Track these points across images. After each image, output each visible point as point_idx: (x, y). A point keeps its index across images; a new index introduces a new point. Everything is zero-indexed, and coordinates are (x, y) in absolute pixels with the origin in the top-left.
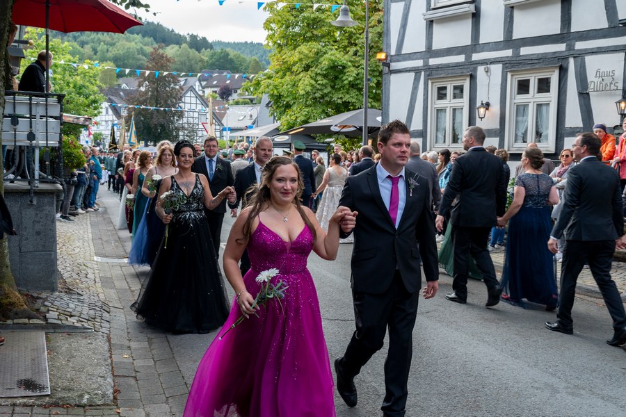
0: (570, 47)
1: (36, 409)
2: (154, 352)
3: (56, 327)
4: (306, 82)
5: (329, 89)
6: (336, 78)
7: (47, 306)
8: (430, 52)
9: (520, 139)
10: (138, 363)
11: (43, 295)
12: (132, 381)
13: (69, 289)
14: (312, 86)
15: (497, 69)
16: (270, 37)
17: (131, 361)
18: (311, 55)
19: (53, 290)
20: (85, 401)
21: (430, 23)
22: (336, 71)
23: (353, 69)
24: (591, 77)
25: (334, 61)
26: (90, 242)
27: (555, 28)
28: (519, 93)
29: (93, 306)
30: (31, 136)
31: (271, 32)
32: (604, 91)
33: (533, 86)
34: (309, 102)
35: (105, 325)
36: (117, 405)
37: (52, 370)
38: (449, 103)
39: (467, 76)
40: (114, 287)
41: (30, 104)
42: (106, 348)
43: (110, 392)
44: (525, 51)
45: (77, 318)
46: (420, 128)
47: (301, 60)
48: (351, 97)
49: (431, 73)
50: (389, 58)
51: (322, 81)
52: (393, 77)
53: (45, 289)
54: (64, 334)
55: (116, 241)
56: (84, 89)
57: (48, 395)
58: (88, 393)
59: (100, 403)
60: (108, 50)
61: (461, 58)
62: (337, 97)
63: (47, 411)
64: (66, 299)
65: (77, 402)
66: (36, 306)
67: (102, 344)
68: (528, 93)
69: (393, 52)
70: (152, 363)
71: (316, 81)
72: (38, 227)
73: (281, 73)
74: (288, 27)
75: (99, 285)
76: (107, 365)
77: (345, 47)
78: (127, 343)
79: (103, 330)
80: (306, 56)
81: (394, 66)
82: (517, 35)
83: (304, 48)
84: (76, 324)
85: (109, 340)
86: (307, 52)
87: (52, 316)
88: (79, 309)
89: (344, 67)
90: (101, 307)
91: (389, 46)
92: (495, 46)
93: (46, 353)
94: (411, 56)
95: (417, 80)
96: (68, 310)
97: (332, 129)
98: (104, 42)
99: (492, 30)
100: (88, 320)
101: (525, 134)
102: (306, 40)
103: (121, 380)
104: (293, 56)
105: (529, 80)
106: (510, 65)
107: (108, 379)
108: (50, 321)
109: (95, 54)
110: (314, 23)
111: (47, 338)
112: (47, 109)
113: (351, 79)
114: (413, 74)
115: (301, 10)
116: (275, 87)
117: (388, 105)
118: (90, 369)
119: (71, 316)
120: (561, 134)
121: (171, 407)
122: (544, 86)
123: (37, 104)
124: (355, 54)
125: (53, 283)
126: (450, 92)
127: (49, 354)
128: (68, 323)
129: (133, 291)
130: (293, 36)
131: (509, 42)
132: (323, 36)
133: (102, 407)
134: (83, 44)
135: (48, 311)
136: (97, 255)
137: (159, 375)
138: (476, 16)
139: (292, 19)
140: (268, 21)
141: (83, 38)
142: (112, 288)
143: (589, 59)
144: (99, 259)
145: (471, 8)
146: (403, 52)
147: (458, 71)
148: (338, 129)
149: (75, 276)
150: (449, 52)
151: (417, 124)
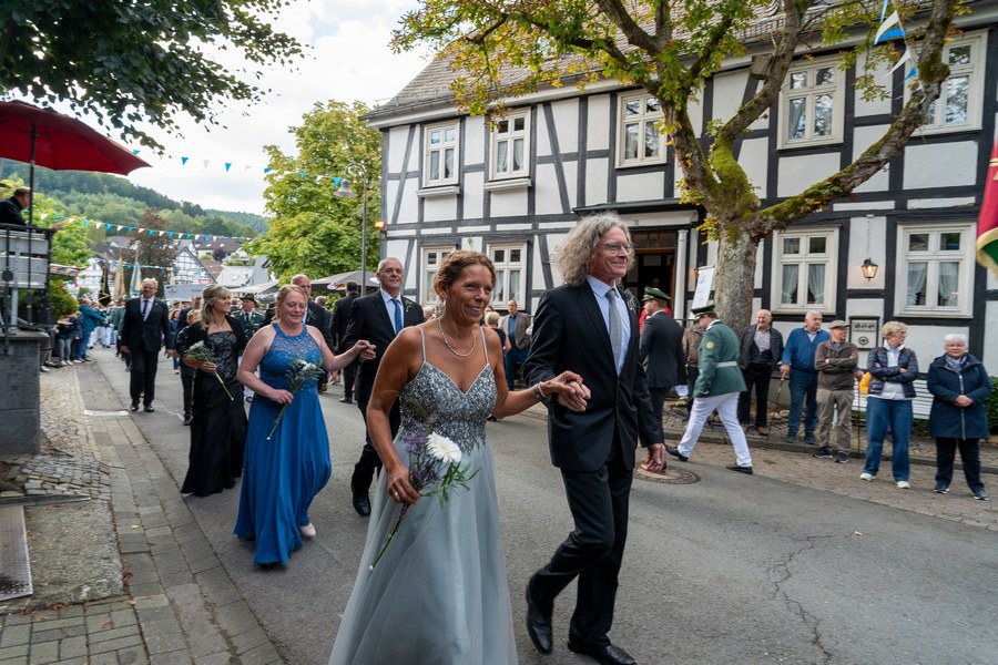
0: (535, 227)
1: (10, 619)
2: (169, 517)
3: (37, 498)
4: (305, 246)
5: (326, 253)
6: (331, 245)
7: (25, 474)
8: (422, 224)
9: (497, 299)
10: (151, 533)
11: (21, 461)
12: (145, 558)
13: (55, 450)
14: (310, 249)
15: (478, 240)
16: (269, 205)
17: (142, 531)
18: (309, 223)
19: (34, 453)
20: (84, 595)
21: (422, 200)
22: (331, 240)
23: (347, 237)
24: (551, 251)
25: (330, 230)
26: (79, 395)
27: (524, 212)
29: (87, 468)
30: (9, 276)
31: (270, 201)
33: (507, 256)
34: (307, 264)
35: (106, 489)
36: (129, 595)
37: (35, 558)
39: (453, 245)
40: (110, 443)
41: (8, 239)
42: (109, 520)
43: (118, 578)
44: (500, 227)
45: (67, 485)
46: (415, 287)
47: (299, 226)
48: (345, 261)
49: (424, 241)
50: (386, 227)
51: (319, 245)
52: (390, 244)
53: (22, 453)
54: (50, 507)
55: (109, 393)
56: (70, 243)
57: (29, 596)
58: (88, 584)
59: (105, 594)
61: (448, 230)
62: (333, 260)
63: (27, 619)
64: (51, 463)
65: (73, 600)
66: (11, 475)
67: (101, 515)
69: (389, 222)
70: (169, 531)
71: (314, 246)
72: (14, 381)
73: (279, 237)
74: (286, 197)
75: (92, 442)
76: (111, 541)
77: (340, 218)
78: (135, 510)
79: (103, 496)
80: (305, 224)
81: (391, 233)
82: (493, 214)
83: (302, 216)
84: (67, 493)
85: (111, 508)
86: (305, 220)
87: (34, 486)
88: (70, 473)
89: (338, 235)
90: (99, 469)
91: (386, 217)
92: (476, 222)
93: (25, 535)
94: (405, 226)
95: (410, 247)
96: (54, 476)
97: (329, 287)
99: (473, 209)
100: (82, 486)
101: (501, 295)
102: (303, 209)
103: (131, 557)
104: (294, 222)
105: (503, 252)
106: (489, 238)
107: (114, 560)
108: (30, 492)
110: (310, 196)
111: (26, 513)
112: (30, 245)
113: (346, 245)
114: (407, 242)
116: (275, 248)
118: (87, 549)
119: (59, 483)
120: (529, 294)
121: (200, 587)
122: (515, 256)
123: (17, 239)
124: (349, 224)
125: (34, 445)
127: (29, 535)
128: (55, 493)
129: (135, 447)
130: (291, 205)
131: (487, 219)
132: (318, 208)
134: (68, 203)
135: (28, 479)
136: (88, 408)
137: (180, 546)
138: (460, 197)
139: (291, 190)
140: (268, 191)
141: (69, 197)
142: (109, 445)
143: (549, 237)
144: (91, 413)
145: (457, 190)
146: (399, 222)
147: (446, 241)
148: (334, 288)
149: (62, 434)
150: (438, 224)
151: (411, 284)
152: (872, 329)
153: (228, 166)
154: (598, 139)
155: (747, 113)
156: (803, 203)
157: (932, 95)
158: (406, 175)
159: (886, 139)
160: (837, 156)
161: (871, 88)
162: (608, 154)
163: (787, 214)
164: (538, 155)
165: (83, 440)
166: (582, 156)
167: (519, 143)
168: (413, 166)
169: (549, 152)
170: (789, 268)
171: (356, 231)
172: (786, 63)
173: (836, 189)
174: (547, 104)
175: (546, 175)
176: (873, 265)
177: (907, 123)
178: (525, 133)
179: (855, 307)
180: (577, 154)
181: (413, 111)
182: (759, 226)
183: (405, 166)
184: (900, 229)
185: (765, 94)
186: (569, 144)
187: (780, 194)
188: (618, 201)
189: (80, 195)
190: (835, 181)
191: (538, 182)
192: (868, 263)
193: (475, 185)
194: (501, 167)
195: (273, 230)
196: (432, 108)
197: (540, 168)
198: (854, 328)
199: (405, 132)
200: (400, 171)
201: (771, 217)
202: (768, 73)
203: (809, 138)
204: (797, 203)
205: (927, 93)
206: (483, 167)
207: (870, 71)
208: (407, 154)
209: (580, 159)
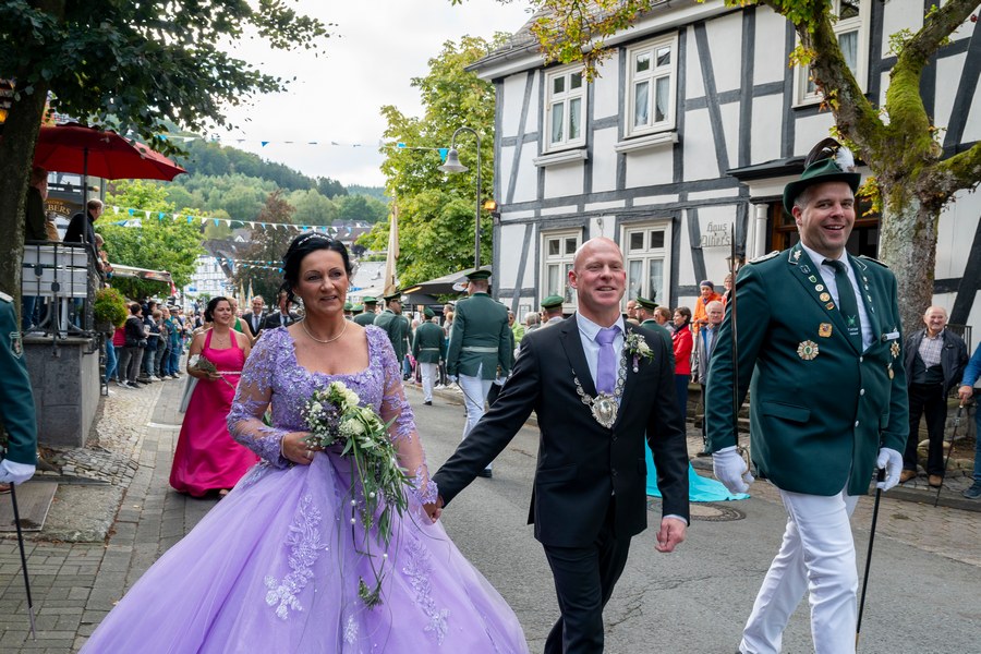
0: (683, 199)
4: (426, 235)
5: (453, 242)
6: (460, 231)
8: (542, 202)
14: (433, 238)
15: (610, 221)
16: (391, 182)
18: (433, 203)
21: (542, 169)
22: (458, 224)
24: (704, 231)
25: (458, 211)
27: (668, 178)
28: (632, 248)
30: (56, 287)
31: (391, 177)
32: (715, 245)
33: (647, 240)
34: (430, 257)
38: (561, 258)
39: (579, 228)
41: (56, 254)
44: (638, 202)
46: (532, 285)
47: (421, 209)
49: (543, 224)
50: (499, 208)
51: (444, 233)
52: (504, 229)
56: (175, 241)
60: (221, 196)
61: (573, 209)
62: (462, 252)
68: (641, 247)
69: (503, 202)
71: (438, 233)
74: (409, 172)
80: (427, 204)
83: (425, 195)
86: (427, 200)
89: (469, 218)
91: (499, 194)
92: (609, 196)
94: (521, 206)
95: (528, 232)
97: (453, 287)
98: (217, 186)
99: (604, 180)
102: (429, 187)
104: (413, 204)
105: (642, 234)
106: (625, 217)
109: (206, 200)
115: (424, 152)
117: (499, 260)
120: (674, 292)
122: (658, 240)
123: (64, 254)
126: (562, 246)
130: (415, 181)
131: (622, 191)
132: (447, 183)
134: (191, 189)
138: (588, 162)
140: (387, 164)
141: (193, 181)
143: (701, 211)
144: (153, 425)
145: (584, 154)
146: (514, 201)
147: (571, 223)
150: (562, 201)
151: (528, 283)
154: (769, 68)
158: (524, 138)
162: (783, 88)
164: (687, 98)
166: (748, 93)
167: (663, 83)
168: (531, 126)
169: (701, 93)
174: (699, 24)
175: (698, 126)
178: (671, 68)
180: (740, 92)
181: (529, 54)
183: (522, 126)
186: (728, 78)
188: (795, 154)
189: (205, 179)
191: (688, 135)
193: (606, 146)
194: (640, 119)
197: (690, 116)
199: (523, 81)
200: (516, 134)
206: (616, 121)
208: (525, 110)
209: (743, 97)
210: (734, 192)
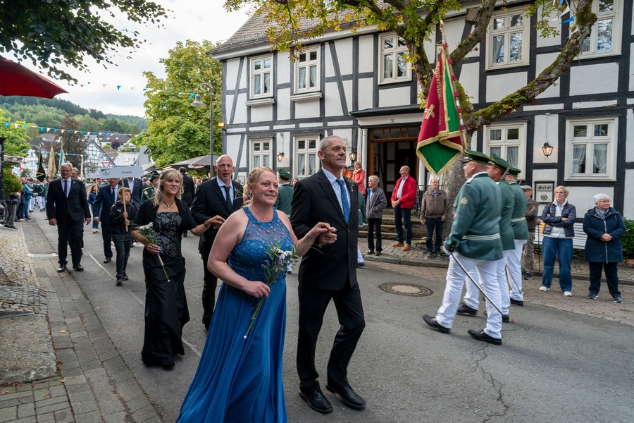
0: (325, 125)
2: (86, 325)
4: (172, 139)
5: (186, 144)
6: (190, 137)
8: (249, 124)
9: (301, 172)
10: (74, 335)
12: (71, 352)
13: (10, 281)
14: (176, 141)
15: (287, 135)
16: (148, 112)
17: (68, 334)
18: (175, 123)
20: (32, 377)
21: (249, 108)
22: (189, 134)
23: (200, 132)
25: (188, 128)
26: (24, 243)
27: (317, 115)
28: (299, 148)
29: (31, 294)
31: (148, 109)
33: (307, 144)
34: (174, 151)
35: (43, 307)
36: (61, 376)
38: (261, 152)
39: (271, 138)
42: (46, 327)
43: (53, 366)
44: (302, 125)
45: (18, 305)
46: (246, 166)
47: (168, 126)
48: (200, 148)
49: (251, 135)
50: (226, 126)
51: (181, 138)
52: (229, 137)
54: (8, 319)
55: (44, 241)
58: (35, 369)
59: (45, 376)
60: (32, 116)
61: (267, 128)
62: (191, 148)
64: (8, 290)
65: (25, 379)
67: (41, 324)
68: (304, 148)
69: (228, 123)
71: (178, 139)
73: (155, 133)
74: (159, 107)
75: (34, 275)
76: (48, 341)
77: (195, 120)
78: (63, 320)
79: (42, 312)
80: (172, 124)
81: (229, 131)
82: (297, 117)
83: (170, 119)
84: (19, 310)
85: (47, 319)
86: (172, 121)
88: (21, 297)
89: (195, 131)
90: (39, 294)
91: (225, 119)
92: (286, 122)
94: (238, 126)
95: (242, 139)
96: (11, 299)
97: (189, 166)
98: (29, 110)
99: (284, 114)
100: (29, 305)
101: (304, 170)
102: (171, 114)
103: (62, 352)
104: (163, 124)
105: (304, 141)
106: (294, 133)
107: (51, 354)
109: (23, 118)
110: (175, 105)
113: (200, 138)
114: (240, 136)
116: (152, 141)
118: (33, 347)
119: (13, 304)
121: (107, 370)
122: (312, 144)
124: (201, 124)
126: (261, 146)
128: (11, 310)
129: (62, 278)
130: (162, 112)
131: (293, 120)
132: (181, 113)
133: (48, 380)
134: (13, 112)
136: (30, 252)
137: (93, 344)
138: (275, 105)
139: (162, 102)
140: (147, 102)
141: (14, 107)
142: (45, 277)
143: (334, 131)
144: (33, 255)
145: (272, 100)
146: (234, 123)
147: (266, 135)
148: (192, 167)
149: (14, 270)
150: (261, 124)
151: (243, 164)
152: (550, 189)
153: (119, 87)
154: (366, 65)
155: (465, 47)
156: (501, 107)
157: (585, 35)
158: (237, 91)
159: (555, 64)
160: (525, 74)
161: (546, 29)
162: (373, 75)
163: (490, 115)
164: (326, 77)
165: (28, 274)
166: (356, 76)
167: (314, 69)
168: (243, 85)
169: (333, 74)
170: (495, 150)
171: (206, 128)
172: (490, 13)
173: (522, 98)
174: (331, 42)
175: (331, 90)
176: (550, 147)
177: (568, 53)
178: (317, 62)
179: (538, 175)
180: (352, 75)
181: (242, 48)
182: (473, 123)
183: (238, 85)
184: (568, 122)
185: (476, 34)
186: (346, 69)
187: (488, 100)
188: (380, 106)
189: (21, 106)
190: (522, 92)
191: (327, 94)
192: (546, 145)
193: (284, 97)
194: (302, 85)
195: (151, 128)
196: (255, 46)
197: (327, 85)
198: (537, 189)
199: (237, 62)
200: (234, 89)
201: (480, 117)
202: (478, 20)
203: (506, 62)
204: (497, 107)
205: (582, 33)
206: (290, 85)
207: (545, 18)
208: (239, 77)
209: (354, 78)
210: (351, 123)
